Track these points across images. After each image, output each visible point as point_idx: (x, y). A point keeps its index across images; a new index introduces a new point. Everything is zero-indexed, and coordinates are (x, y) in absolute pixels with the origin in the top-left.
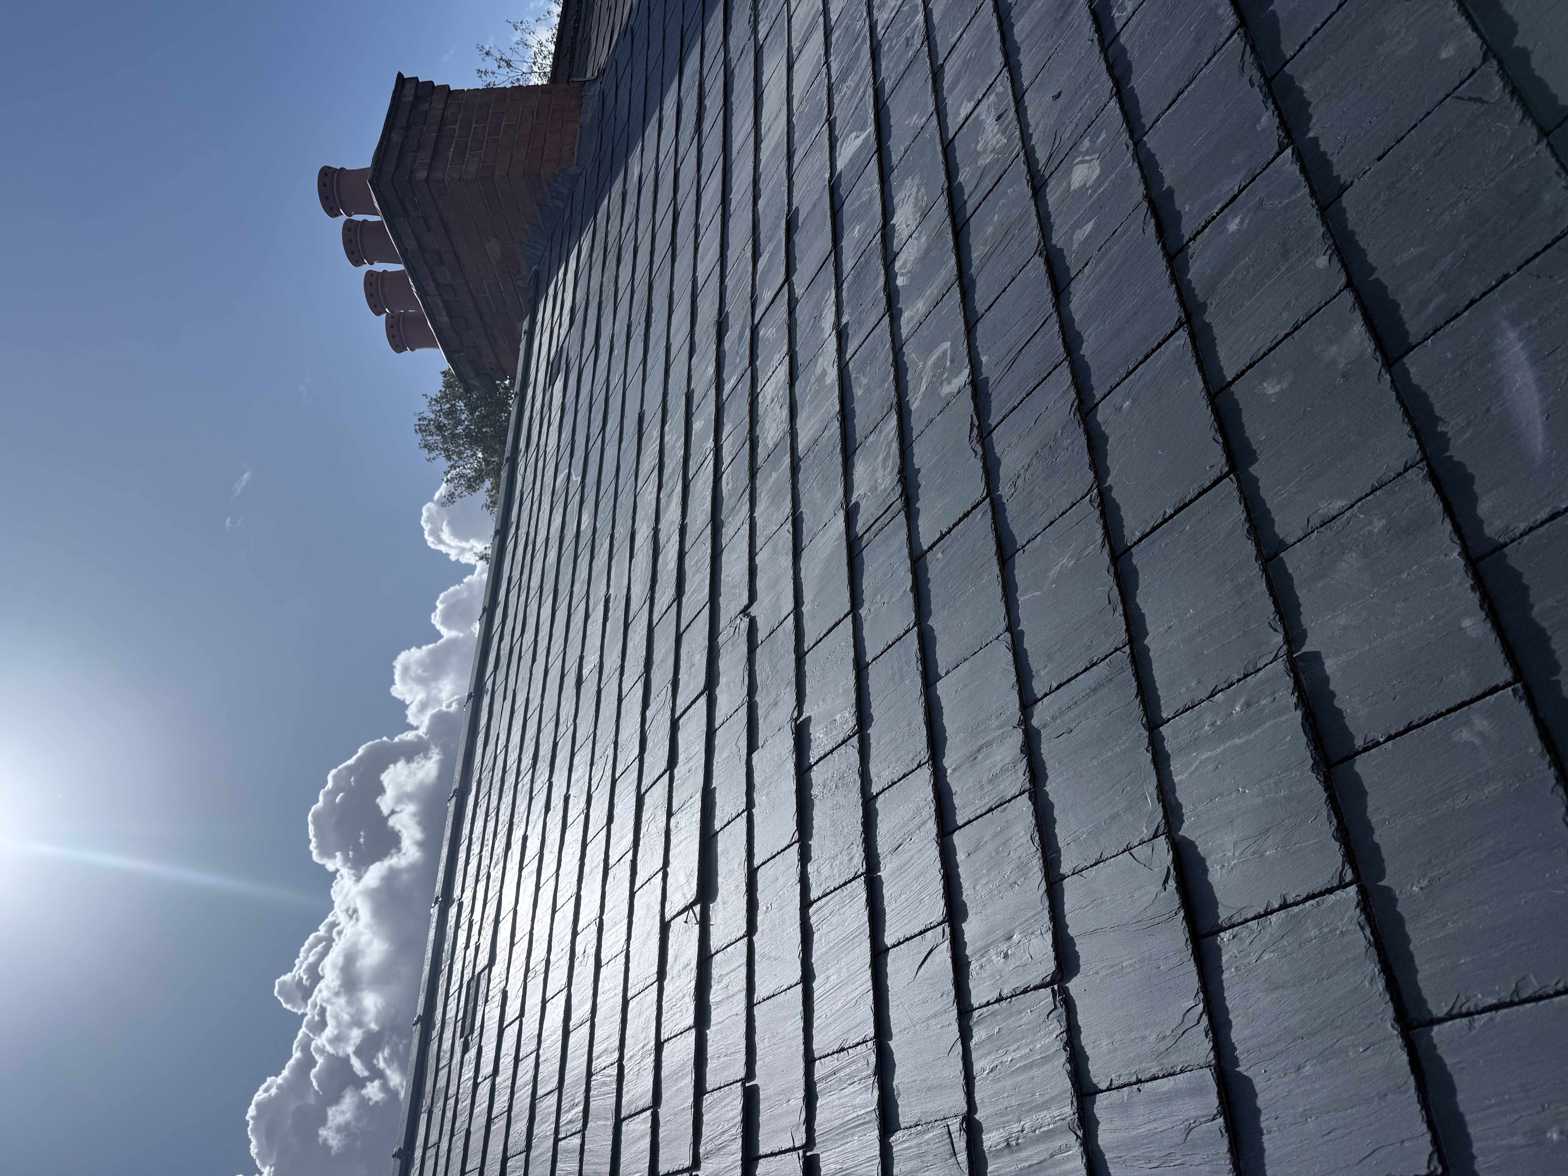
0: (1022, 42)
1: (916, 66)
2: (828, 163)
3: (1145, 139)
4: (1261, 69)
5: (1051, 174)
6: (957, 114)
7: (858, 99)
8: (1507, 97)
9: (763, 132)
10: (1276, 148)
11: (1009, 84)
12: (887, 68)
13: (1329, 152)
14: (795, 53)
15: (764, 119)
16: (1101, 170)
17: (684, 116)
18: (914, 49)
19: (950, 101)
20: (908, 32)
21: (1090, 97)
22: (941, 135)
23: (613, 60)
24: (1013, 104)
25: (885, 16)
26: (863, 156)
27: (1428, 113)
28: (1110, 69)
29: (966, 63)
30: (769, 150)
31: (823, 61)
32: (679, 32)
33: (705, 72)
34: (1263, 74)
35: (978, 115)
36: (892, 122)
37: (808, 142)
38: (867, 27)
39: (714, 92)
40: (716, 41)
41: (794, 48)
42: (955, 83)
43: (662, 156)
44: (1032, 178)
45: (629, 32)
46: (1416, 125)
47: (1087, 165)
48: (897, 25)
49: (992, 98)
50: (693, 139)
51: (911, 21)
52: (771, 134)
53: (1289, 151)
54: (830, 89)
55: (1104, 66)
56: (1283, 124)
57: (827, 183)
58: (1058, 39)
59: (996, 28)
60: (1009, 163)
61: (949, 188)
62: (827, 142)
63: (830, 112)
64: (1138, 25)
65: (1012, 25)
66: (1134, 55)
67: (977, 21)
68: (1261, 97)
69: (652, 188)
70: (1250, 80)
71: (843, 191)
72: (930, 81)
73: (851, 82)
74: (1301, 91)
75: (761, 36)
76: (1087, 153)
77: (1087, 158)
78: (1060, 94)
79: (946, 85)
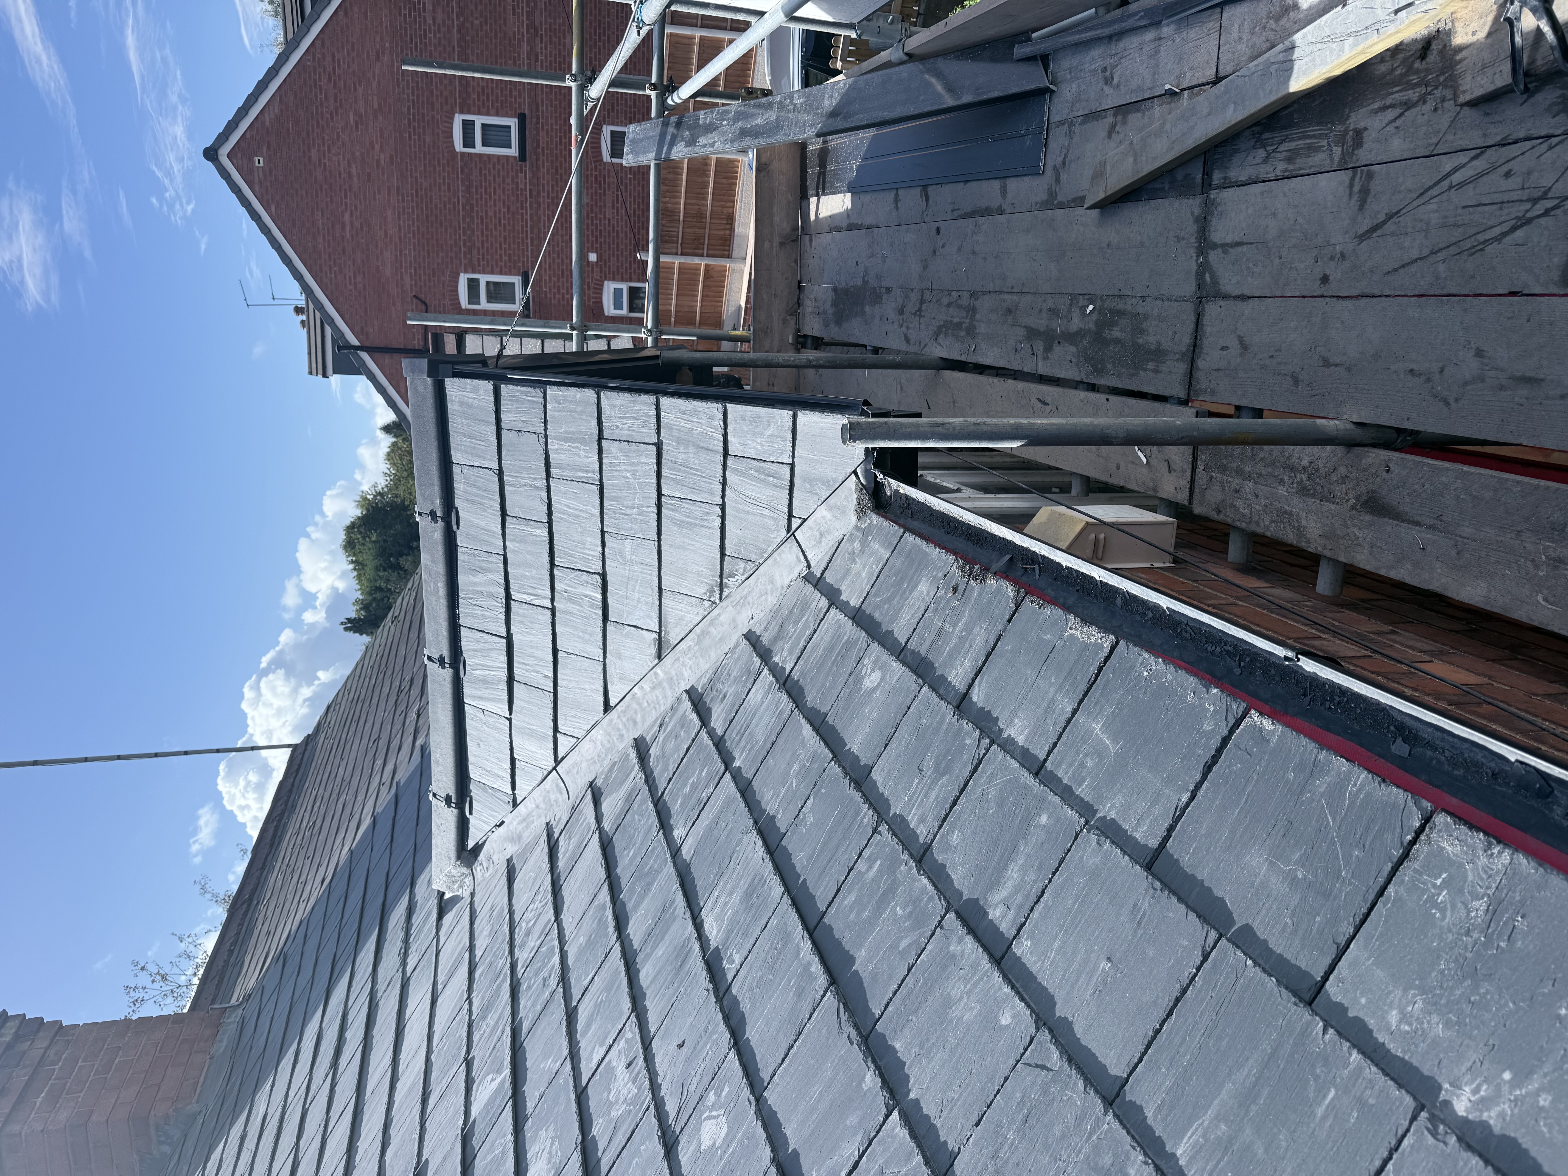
0: (648, 988)
1: (552, 1007)
2: (463, 1108)
3: (765, 1094)
4: (856, 1026)
5: (682, 1130)
6: (590, 1059)
7: (496, 1038)
8: (1066, 1065)
9: (401, 1069)
10: (884, 1111)
11: (637, 1030)
12: (525, 1007)
13: (932, 1115)
14: (440, 987)
15: (403, 1056)
16: (729, 1127)
17: (322, 1048)
18: (550, 989)
19: (584, 1044)
20: (545, 973)
21: (711, 1048)
22: (575, 1082)
23: (261, 987)
24: (641, 1051)
25: (525, 956)
26: (498, 1102)
27: (1006, 1079)
28: (726, 1019)
29: (598, 1006)
30: (406, 1089)
31: (465, 996)
32: (331, 961)
33: (350, 1003)
34: (859, 1033)
35: (610, 1062)
36: (529, 1064)
37: (444, 1084)
38: (508, 965)
39: (356, 1024)
40: (365, 971)
41: (440, 981)
42: (588, 1025)
43: (292, 1094)
44: (664, 1134)
45: (282, 957)
46: (999, 1090)
47: (713, 1121)
48: (536, 965)
49: (622, 1043)
50: (327, 1075)
51: (549, 961)
52: (407, 1073)
53: (896, 1114)
54: (470, 1026)
55: (720, 1016)
56: (886, 1084)
57: (459, 1132)
58: (679, 987)
59: (623, 973)
60: (640, 1115)
61: (583, 1141)
62: (463, 1085)
63: (468, 1051)
64: (746, 977)
65: (638, 971)
66: (746, 1006)
67: (607, 964)
68: (861, 1056)
69: (275, 1132)
70: (849, 1037)
71: (475, 1142)
72: (564, 1023)
73: (490, 1020)
74: (895, 1051)
75: (409, 969)
76: (713, 1107)
77: (714, 1113)
78: (683, 1043)
79: (579, 1027)
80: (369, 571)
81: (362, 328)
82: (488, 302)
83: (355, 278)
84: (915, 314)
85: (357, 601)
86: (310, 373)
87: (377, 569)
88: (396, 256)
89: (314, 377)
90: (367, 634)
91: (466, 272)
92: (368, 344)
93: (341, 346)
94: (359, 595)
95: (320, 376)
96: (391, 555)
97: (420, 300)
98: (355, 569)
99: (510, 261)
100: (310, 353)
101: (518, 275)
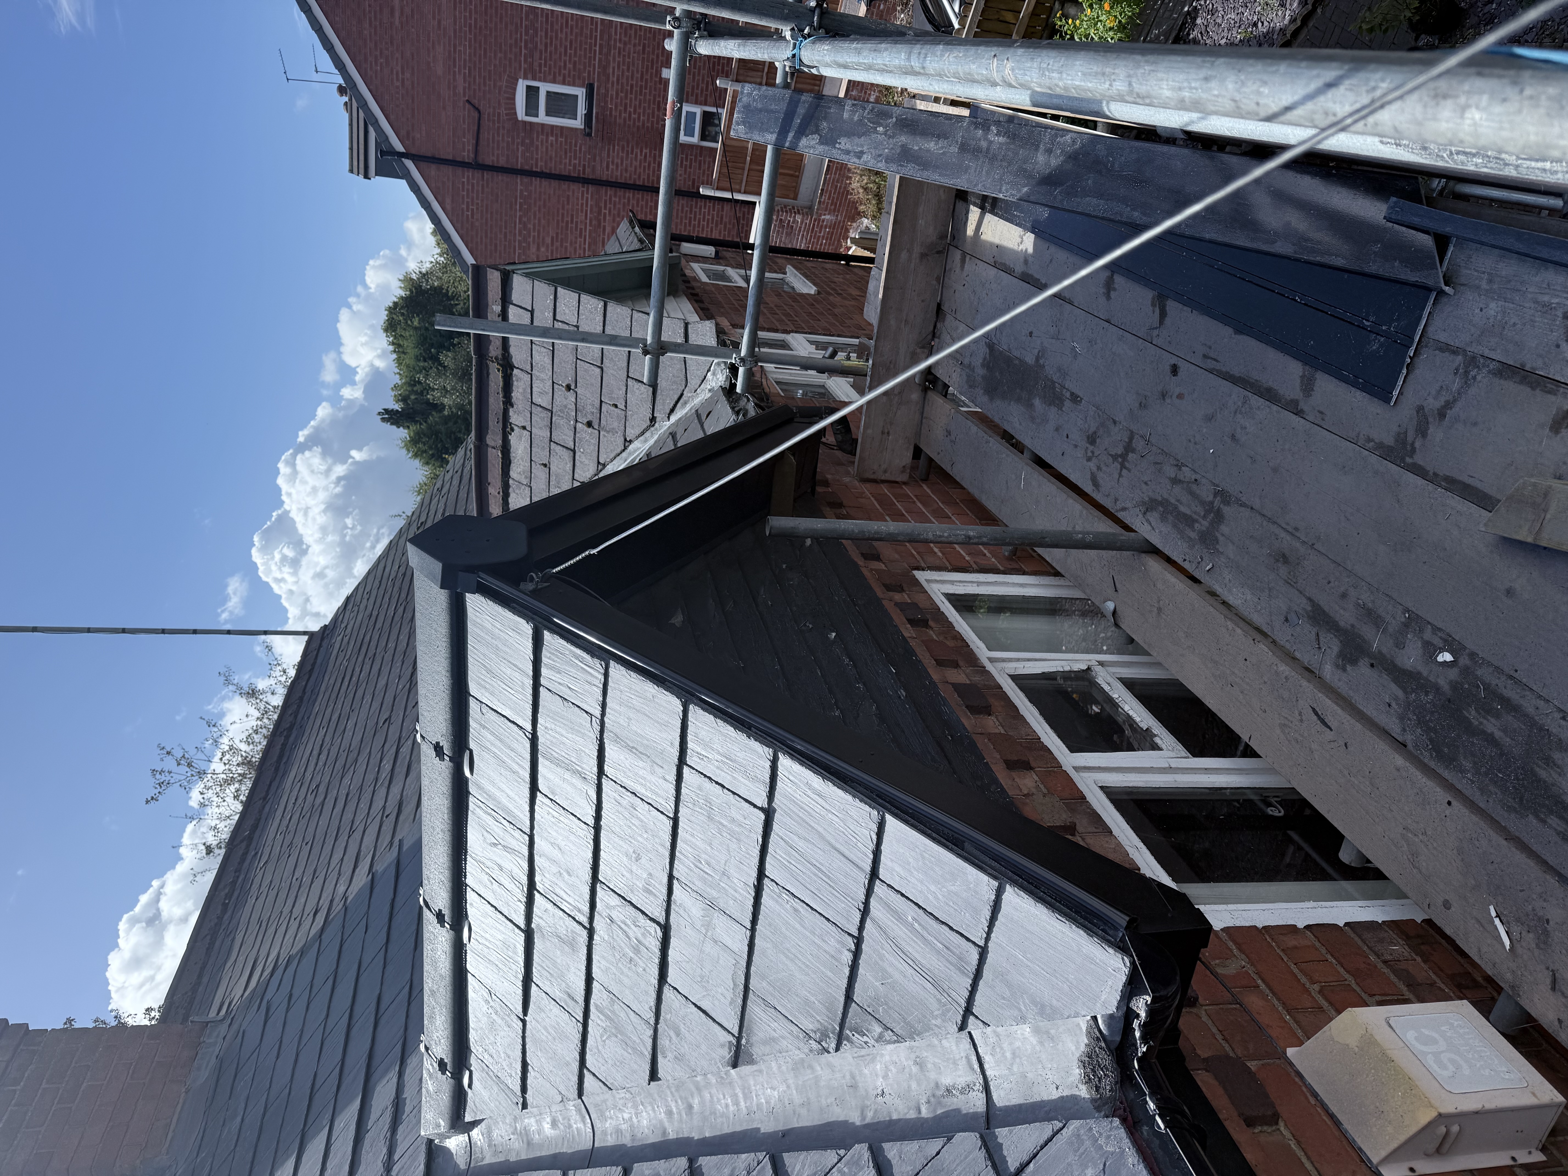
80: (409, 360)
81: (408, 133)
82: (547, 115)
83: (403, 73)
84: (1115, 457)
85: (395, 388)
86: (351, 171)
87: (417, 359)
88: (450, 51)
89: (354, 176)
90: (404, 428)
91: (525, 78)
92: (413, 151)
93: (385, 152)
94: (397, 380)
95: (361, 177)
96: (432, 346)
97: (474, 106)
98: (395, 351)
99: (574, 70)
100: (351, 149)
101: (582, 86)
